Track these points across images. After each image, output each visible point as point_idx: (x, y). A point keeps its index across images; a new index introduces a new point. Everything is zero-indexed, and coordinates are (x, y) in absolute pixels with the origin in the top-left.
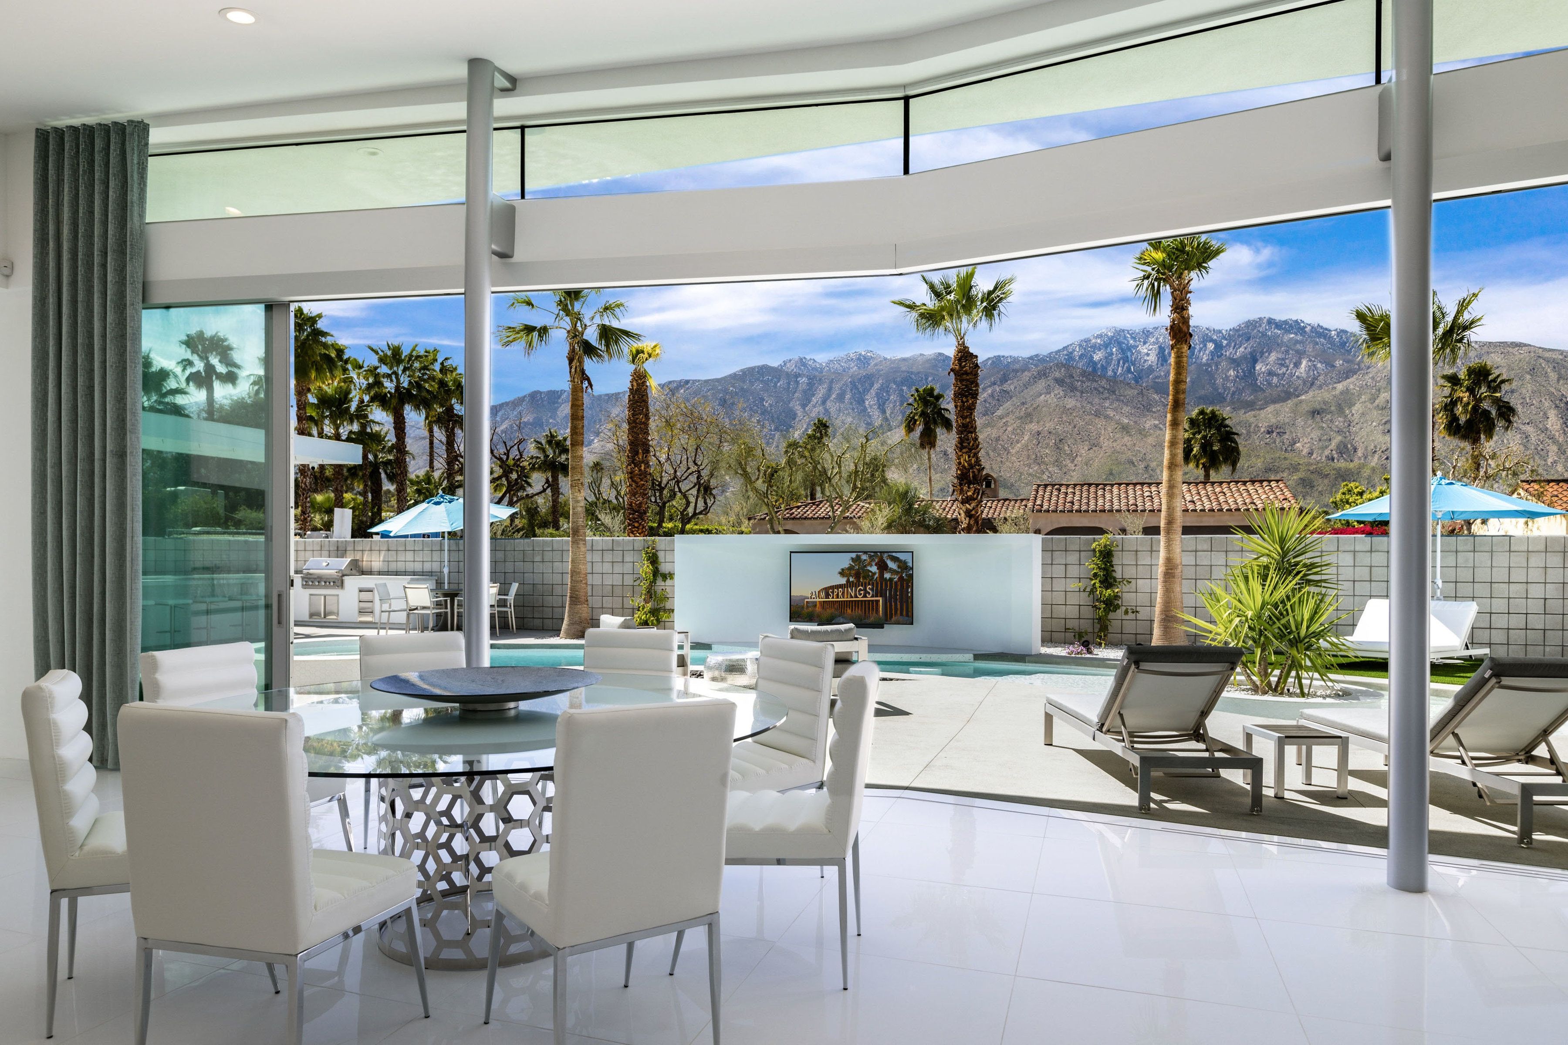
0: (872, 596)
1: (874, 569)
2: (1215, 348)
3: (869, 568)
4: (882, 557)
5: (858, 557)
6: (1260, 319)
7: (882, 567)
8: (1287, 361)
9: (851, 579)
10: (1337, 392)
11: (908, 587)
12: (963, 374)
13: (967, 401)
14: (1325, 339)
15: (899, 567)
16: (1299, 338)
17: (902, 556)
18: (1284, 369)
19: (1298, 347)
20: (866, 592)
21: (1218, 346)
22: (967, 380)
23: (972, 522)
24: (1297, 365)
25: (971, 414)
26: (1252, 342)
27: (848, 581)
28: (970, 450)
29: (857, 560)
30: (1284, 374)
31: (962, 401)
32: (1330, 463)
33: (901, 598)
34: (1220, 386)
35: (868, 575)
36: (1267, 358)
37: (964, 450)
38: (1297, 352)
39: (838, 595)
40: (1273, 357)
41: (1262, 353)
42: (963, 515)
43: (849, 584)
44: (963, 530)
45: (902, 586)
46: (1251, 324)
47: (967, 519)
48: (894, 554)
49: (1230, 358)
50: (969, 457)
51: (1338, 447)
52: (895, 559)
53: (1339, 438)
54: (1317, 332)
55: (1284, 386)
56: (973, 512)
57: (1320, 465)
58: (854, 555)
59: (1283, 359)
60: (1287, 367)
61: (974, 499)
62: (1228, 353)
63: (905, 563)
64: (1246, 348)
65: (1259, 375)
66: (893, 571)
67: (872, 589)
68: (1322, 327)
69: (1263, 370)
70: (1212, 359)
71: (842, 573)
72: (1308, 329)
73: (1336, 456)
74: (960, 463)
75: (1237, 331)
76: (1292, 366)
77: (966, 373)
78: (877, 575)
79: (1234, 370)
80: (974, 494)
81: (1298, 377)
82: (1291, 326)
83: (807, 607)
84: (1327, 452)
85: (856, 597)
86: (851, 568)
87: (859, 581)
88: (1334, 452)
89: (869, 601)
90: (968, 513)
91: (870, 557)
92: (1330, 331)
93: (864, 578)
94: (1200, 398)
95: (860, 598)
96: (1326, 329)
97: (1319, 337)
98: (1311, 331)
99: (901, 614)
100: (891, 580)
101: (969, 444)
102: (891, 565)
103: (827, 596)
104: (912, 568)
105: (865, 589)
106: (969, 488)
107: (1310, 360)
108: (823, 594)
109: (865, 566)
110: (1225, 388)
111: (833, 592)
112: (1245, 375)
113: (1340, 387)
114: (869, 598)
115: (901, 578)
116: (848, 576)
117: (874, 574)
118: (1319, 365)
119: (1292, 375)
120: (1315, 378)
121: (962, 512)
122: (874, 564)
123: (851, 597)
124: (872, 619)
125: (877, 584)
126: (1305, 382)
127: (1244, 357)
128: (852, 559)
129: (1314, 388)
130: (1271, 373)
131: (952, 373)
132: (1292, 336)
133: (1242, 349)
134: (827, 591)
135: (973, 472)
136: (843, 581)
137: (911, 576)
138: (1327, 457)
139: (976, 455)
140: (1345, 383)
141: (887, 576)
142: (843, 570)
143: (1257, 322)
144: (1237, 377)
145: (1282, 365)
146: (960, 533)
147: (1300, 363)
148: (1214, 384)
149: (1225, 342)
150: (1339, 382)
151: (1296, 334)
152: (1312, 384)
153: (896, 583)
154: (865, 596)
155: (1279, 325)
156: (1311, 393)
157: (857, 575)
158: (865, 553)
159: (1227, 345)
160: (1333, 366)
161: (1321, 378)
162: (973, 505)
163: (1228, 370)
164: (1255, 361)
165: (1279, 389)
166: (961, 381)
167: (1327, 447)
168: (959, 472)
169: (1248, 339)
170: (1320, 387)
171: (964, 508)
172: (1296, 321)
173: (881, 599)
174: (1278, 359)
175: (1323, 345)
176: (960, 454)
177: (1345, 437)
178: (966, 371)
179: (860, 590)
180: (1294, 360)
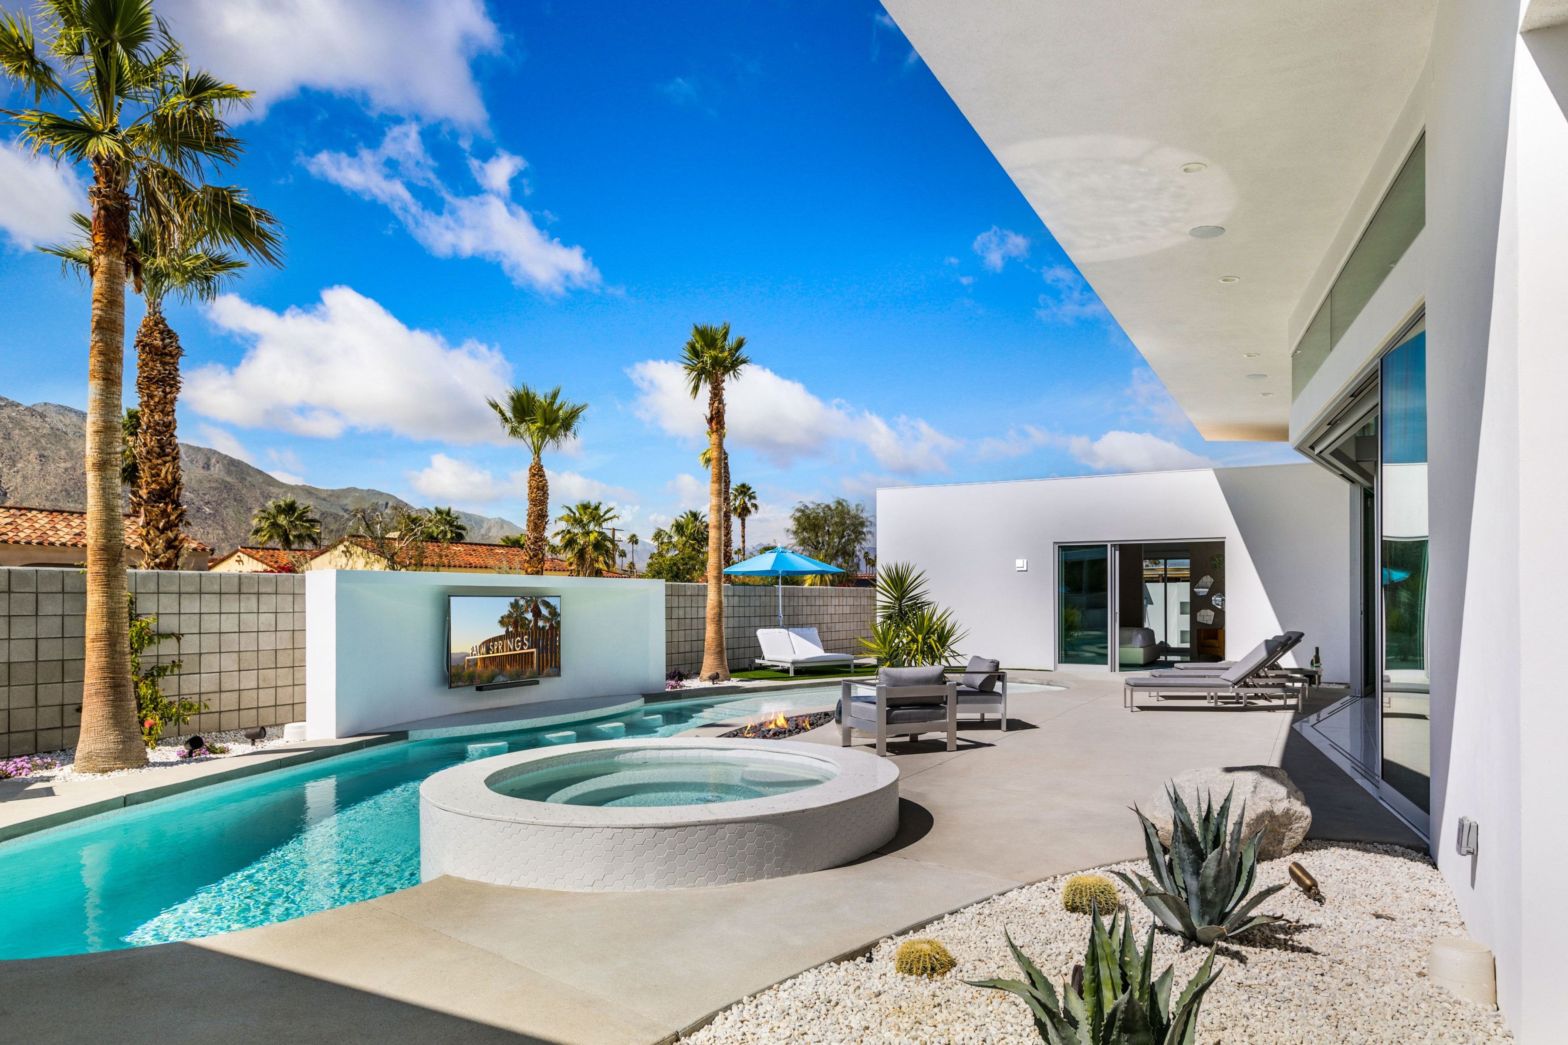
0: (528, 648)
1: (529, 616)
3: (526, 615)
4: (536, 602)
5: (516, 603)
7: (537, 614)
9: (511, 629)
11: (556, 635)
15: (550, 613)
17: (551, 601)
20: (523, 644)
27: (507, 631)
29: (515, 605)
33: (551, 648)
35: (525, 624)
39: (498, 648)
43: (507, 635)
45: (552, 636)
48: (546, 599)
52: (547, 605)
58: (512, 600)
63: (554, 608)
66: (546, 619)
67: (528, 640)
71: (502, 622)
78: (532, 624)
83: (469, 666)
85: (515, 650)
86: (510, 616)
87: (516, 630)
89: (525, 653)
91: (527, 602)
93: (522, 627)
95: (517, 651)
99: (551, 666)
100: (544, 627)
102: (545, 611)
103: (488, 651)
104: (559, 615)
105: (522, 641)
108: (484, 650)
109: (523, 613)
111: (493, 646)
114: (525, 650)
115: (551, 625)
116: (507, 625)
117: (530, 622)
122: (529, 610)
123: (510, 650)
124: (527, 676)
125: (532, 633)
128: (511, 604)
134: (488, 644)
136: (502, 631)
137: (559, 623)
141: (541, 623)
142: (502, 617)
153: (547, 632)
154: (522, 648)
157: (516, 626)
158: (523, 598)
173: (534, 650)
179: (518, 641)
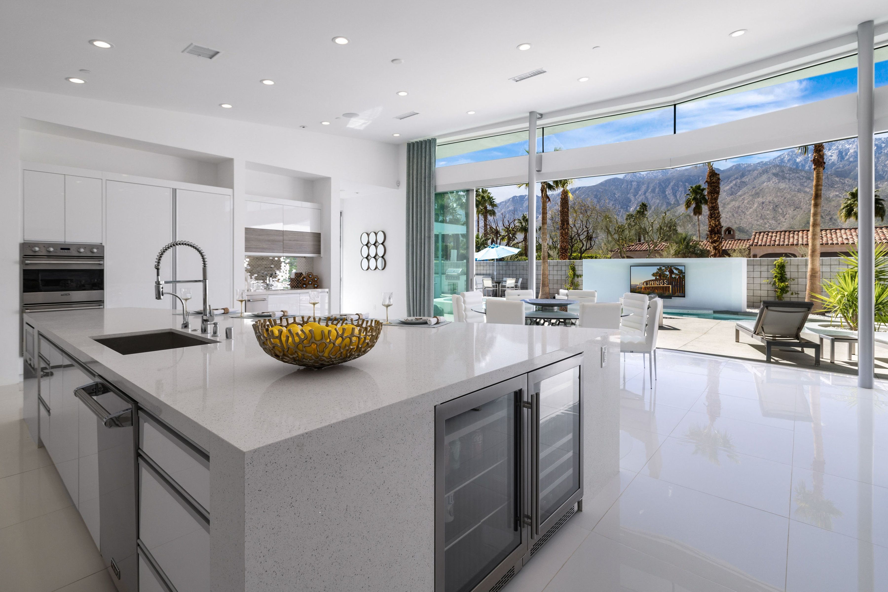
0: (667, 285)
1: (667, 273)
3: (665, 273)
4: (671, 268)
5: (660, 268)
7: (671, 272)
9: (657, 277)
11: (683, 281)
12: (712, 183)
13: (714, 196)
15: (679, 272)
17: (680, 268)
20: (664, 283)
22: (714, 186)
23: (717, 252)
25: (716, 201)
27: (656, 278)
28: (716, 218)
29: (660, 269)
31: (711, 196)
33: (680, 286)
35: (665, 276)
37: (712, 219)
39: (651, 284)
42: (712, 249)
43: (656, 280)
44: (712, 255)
45: (680, 280)
47: (714, 250)
48: (676, 267)
50: (715, 221)
52: (677, 269)
56: (717, 247)
58: (658, 267)
61: (718, 241)
63: (681, 270)
66: (676, 274)
67: (667, 282)
71: (653, 275)
74: (710, 225)
77: (714, 183)
78: (669, 276)
80: (717, 239)
83: (638, 288)
85: (660, 285)
86: (657, 273)
87: (661, 278)
89: (665, 287)
90: (715, 248)
91: (666, 268)
93: (663, 277)
95: (661, 285)
99: (680, 292)
100: (675, 278)
101: (715, 215)
102: (675, 271)
103: (647, 284)
104: (684, 273)
105: (664, 282)
106: (715, 236)
108: (645, 284)
109: (664, 272)
111: (649, 283)
114: (665, 285)
115: (680, 277)
116: (656, 276)
117: (668, 275)
121: (711, 247)
122: (667, 271)
123: (657, 285)
124: (667, 294)
125: (669, 279)
128: (658, 269)
131: (706, 183)
134: (647, 282)
135: (717, 229)
136: (654, 278)
137: (684, 276)
139: (719, 220)
141: (673, 276)
142: (654, 273)
146: (711, 257)
153: (677, 279)
154: (663, 285)
157: (660, 276)
158: (664, 266)
162: (717, 244)
166: (711, 186)
168: (710, 229)
171: (712, 245)
173: (670, 286)
176: (710, 220)
178: (713, 182)
179: (661, 282)
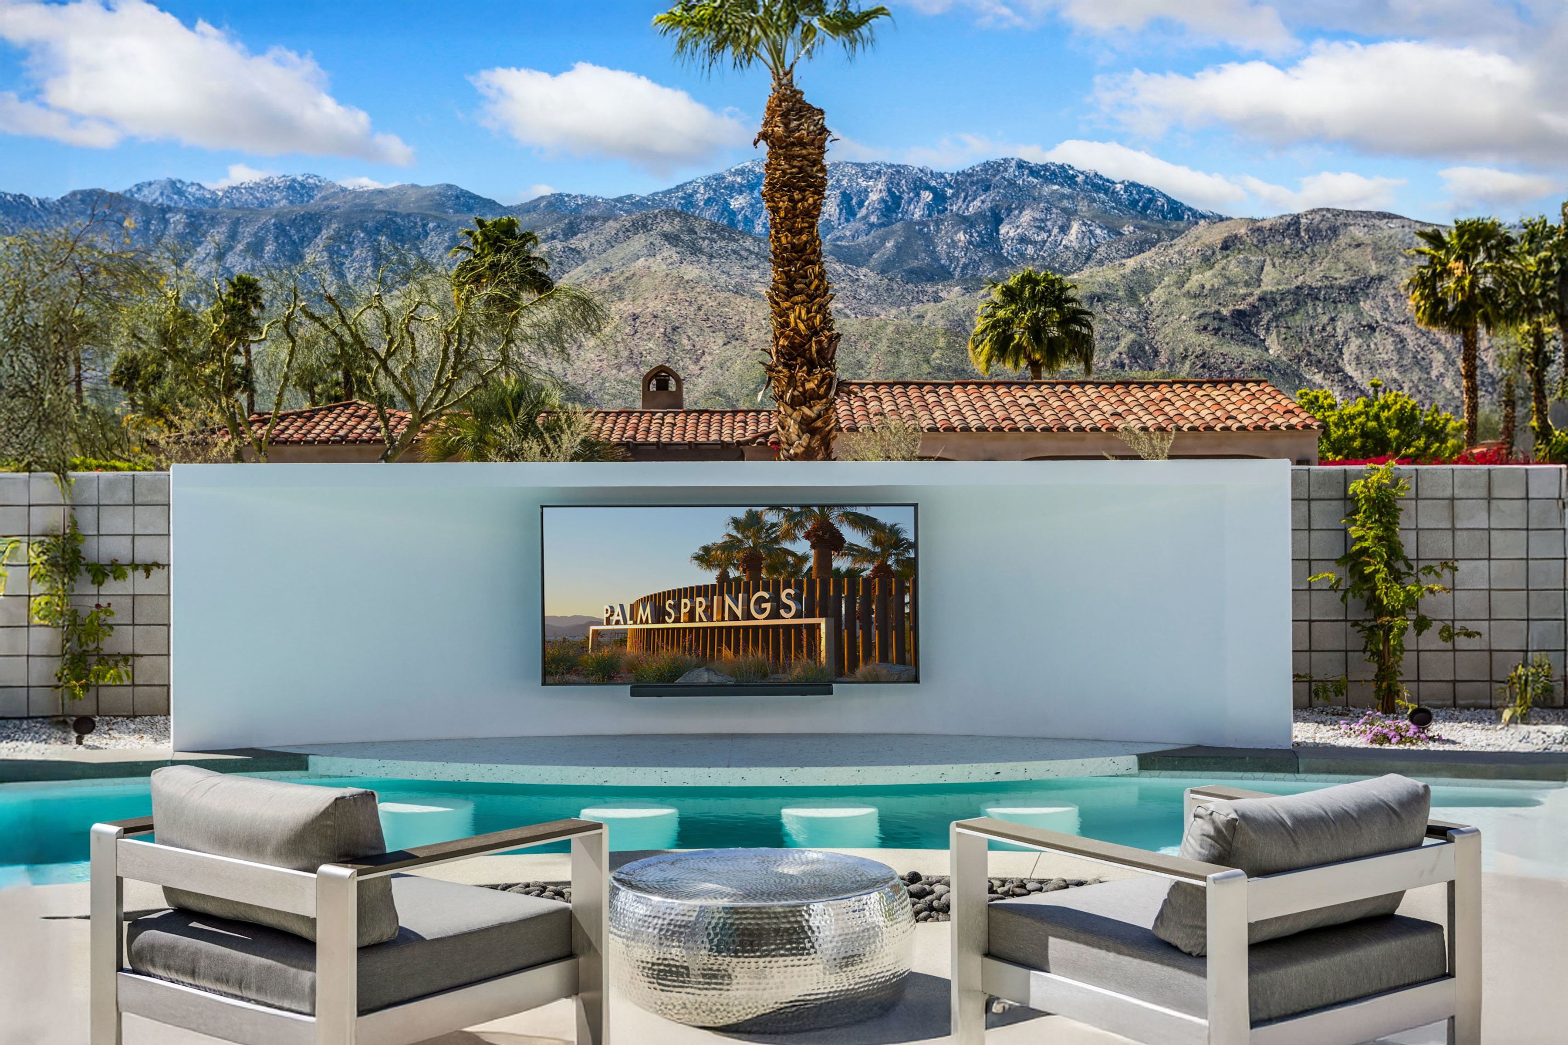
2: (933, 199)
6: (1005, 160)
8: (1048, 223)
10: (1127, 271)
14: (1106, 194)
16: (1067, 191)
18: (1045, 235)
19: (1066, 203)
21: (939, 197)
24: (1064, 229)
26: (992, 194)
30: (1045, 242)
32: (1119, 371)
34: (944, 256)
36: (1018, 217)
38: (1064, 210)
40: (1027, 216)
41: (1009, 210)
46: (994, 168)
49: (957, 215)
51: (1130, 348)
53: (1131, 336)
54: (1094, 185)
55: (1044, 258)
57: (1104, 374)
59: (1042, 221)
60: (1049, 231)
62: (955, 208)
64: (983, 202)
65: (1005, 241)
68: (1101, 178)
69: (1011, 234)
70: (930, 215)
72: (1080, 179)
73: (1127, 361)
75: (970, 175)
76: (1056, 230)
79: (965, 233)
81: (1066, 247)
82: (1053, 173)
84: (1114, 356)
88: (1124, 356)
92: (1113, 183)
94: (911, 271)
96: (1108, 181)
97: (1097, 192)
98: (1085, 182)
107: (1085, 224)
110: (951, 259)
112: (983, 242)
113: (1131, 263)
118: (1098, 231)
119: (1056, 244)
120: (1093, 250)
126: (1076, 255)
127: (980, 215)
129: (1091, 263)
130: (1023, 240)
132: (1056, 187)
133: (977, 203)
138: (1114, 363)
140: (1139, 258)
143: (1000, 165)
144: (970, 243)
145: (1041, 228)
147: (1069, 227)
148: (934, 252)
149: (949, 192)
150: (1130, 257)
151: (1062, 185)
152: (1088, 258)
155: (1034, 171)
156: (1086, 272)
159: (953, 195)
160: (1121, 234)
161: (1102, 250)
163: (956, 233)
164: (998, 221)
165: (1037, 263)
167: (1113, 349)
169: (987, 189)
170: (1101, 263)
172: (1062, 167)
174: (1035, 219)
175: (1103, 203)
177: (1141, 335)
180: (1060, 223)
